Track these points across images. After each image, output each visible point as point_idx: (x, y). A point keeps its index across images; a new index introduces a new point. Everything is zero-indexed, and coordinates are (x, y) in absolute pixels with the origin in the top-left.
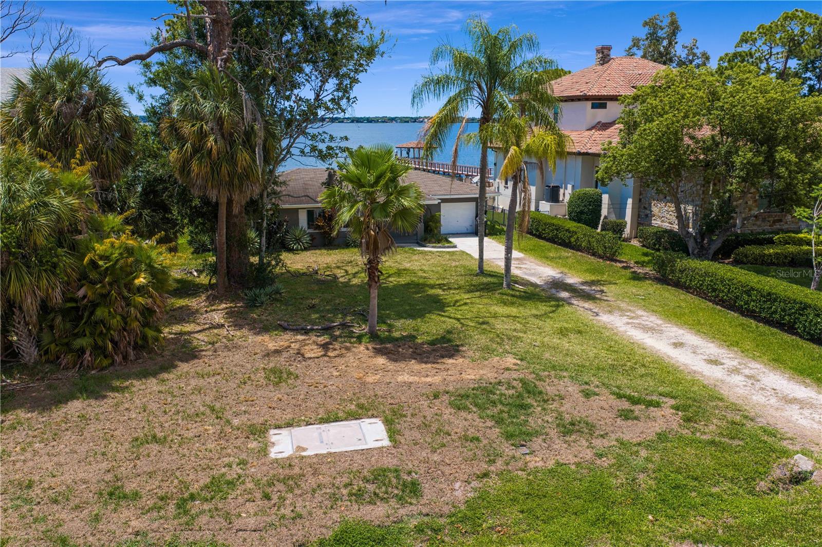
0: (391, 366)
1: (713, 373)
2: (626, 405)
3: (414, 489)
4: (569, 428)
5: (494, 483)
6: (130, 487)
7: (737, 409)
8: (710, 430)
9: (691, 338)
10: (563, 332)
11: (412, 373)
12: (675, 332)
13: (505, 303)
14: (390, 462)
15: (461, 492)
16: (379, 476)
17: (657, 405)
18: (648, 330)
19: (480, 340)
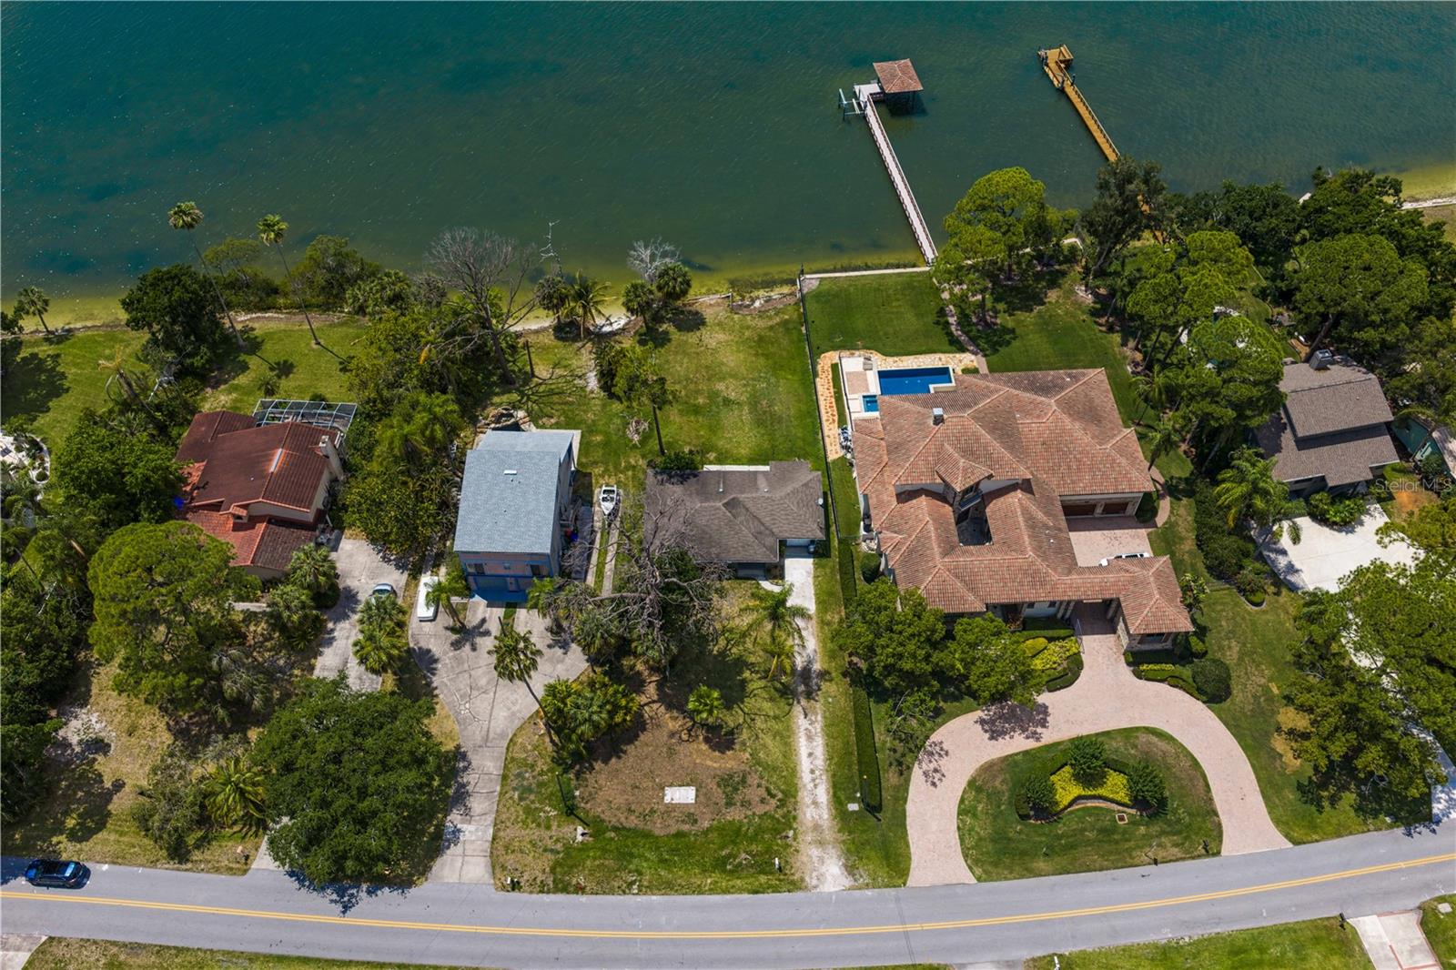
0: (707, 752)
1: (806, 777)
2: (765, 795)
3: (695, 822)
4: (744, 804)
5: (715, 822)
6: (633, 807)
7: (795, 803)
8: (780, 813)
10: (776, 735)
11: (712, 758)
12: (819, 742)
13: (770, 699)
14: (692, 810)
15: (706, 824)
16: (689, 815)
17: (774, 796)
18: (810, 738)
19: (745, 735)
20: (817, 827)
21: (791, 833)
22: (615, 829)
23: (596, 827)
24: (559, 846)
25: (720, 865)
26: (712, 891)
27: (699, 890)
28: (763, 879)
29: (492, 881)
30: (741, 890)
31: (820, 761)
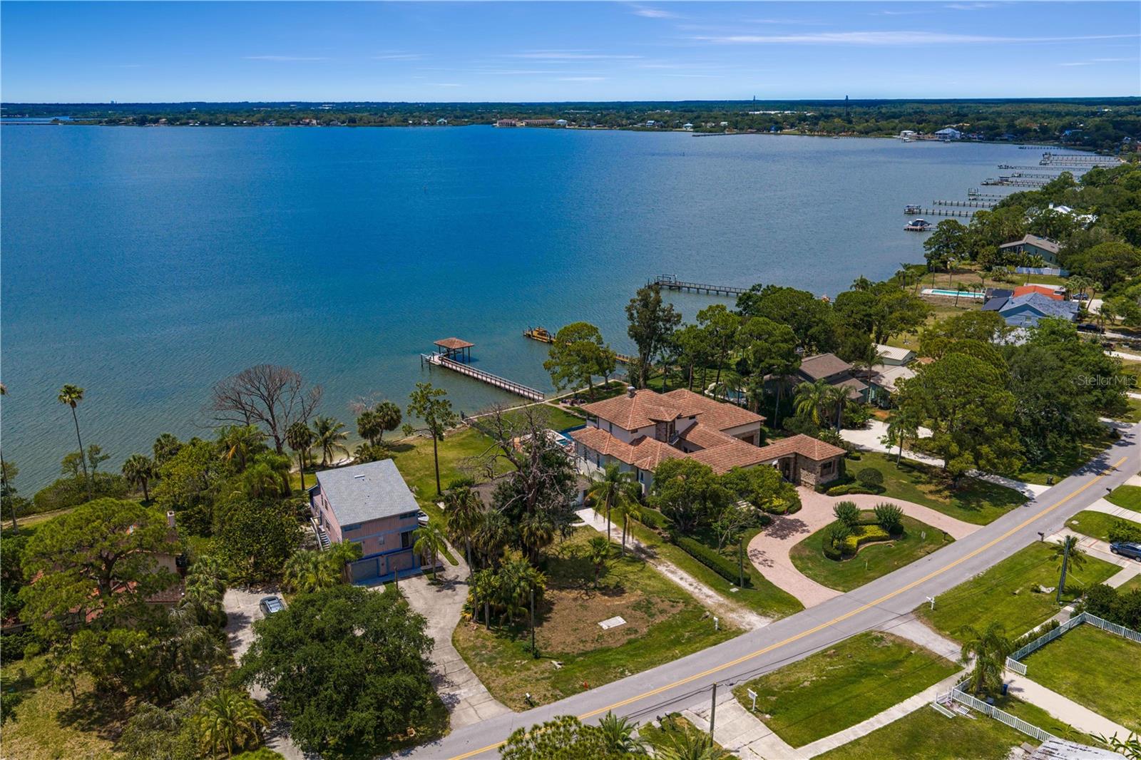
0: (610, 599)
1: (691, 589)
2: (672, 603)
3: (636, 631)
4: (662, 612)
5: (651, 627)
6: (584, 639)
7: (696, 600)
8: (690, 608)
9: (685, 575)
10: (649, 578)
11: (617, 601)
12: (681, 573)
13: (628, 565)
14: (629, 626)
15: (645, 630)
16: (629, 629)
17: (678, 602)
18: (673, 572)
19: (628, 585)
20: (721, 605)
21: (708, 613)
22: (580, 655)
23: (566, 658)
24: (547, 675)
25: (677, 642)
26: (685, 655)
27: (674, 658)
28: (712, 638)
29: (510, 710)
30: (705, 648)
31: (690, 579)
